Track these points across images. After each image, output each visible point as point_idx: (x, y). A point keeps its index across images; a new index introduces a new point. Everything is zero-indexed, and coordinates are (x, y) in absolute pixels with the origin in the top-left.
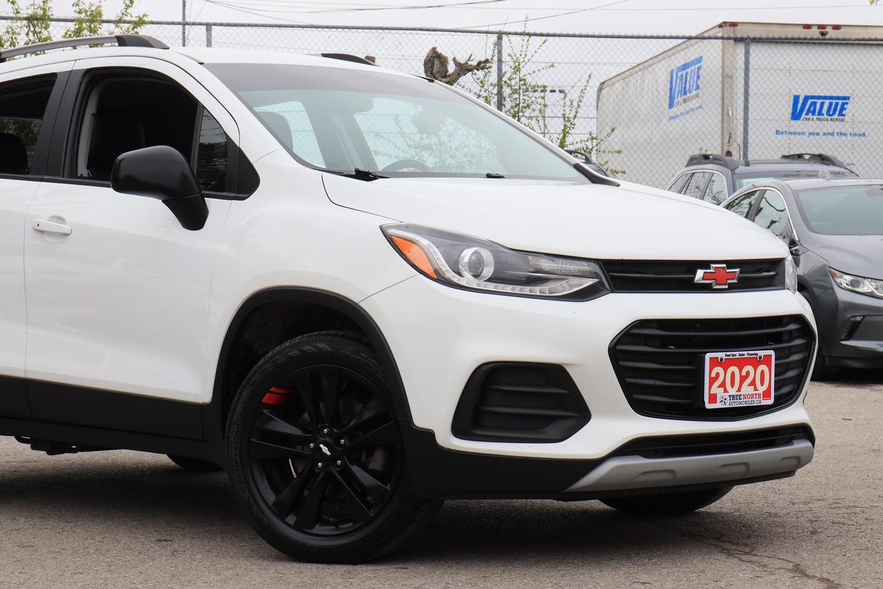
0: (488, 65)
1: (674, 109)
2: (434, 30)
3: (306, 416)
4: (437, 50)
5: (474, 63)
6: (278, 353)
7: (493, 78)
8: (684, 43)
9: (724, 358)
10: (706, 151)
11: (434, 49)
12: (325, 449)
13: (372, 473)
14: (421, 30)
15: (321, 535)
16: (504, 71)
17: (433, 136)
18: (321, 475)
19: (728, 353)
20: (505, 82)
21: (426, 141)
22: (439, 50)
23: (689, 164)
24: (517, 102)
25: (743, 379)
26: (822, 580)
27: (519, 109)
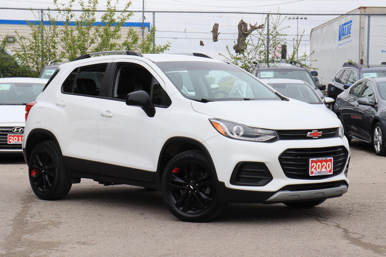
0: (263, 26)
1: (340, 41)
2: (242, 13)
3: (186, 176)
4: (243, 21)
5: (258, 26)
6: (177, 157)
7: (265, 32)
8: (340, 16)
9: (316, 160)
10: (351, 60)
11: (242, 20)
12: (191, 187)
13: (206, 195)
14: (237, 13)
15: (190, 214)
16: (270, 29)
17: (241, 54)
18: (190, 195)
19: (317, 159)
20: (270, 34)
21: (239, 56)
22: (244, 21)
23: (343, 66)
24: (275, 41)
25: (322, 167)
26: (344, 229)
27: (275, 44)
